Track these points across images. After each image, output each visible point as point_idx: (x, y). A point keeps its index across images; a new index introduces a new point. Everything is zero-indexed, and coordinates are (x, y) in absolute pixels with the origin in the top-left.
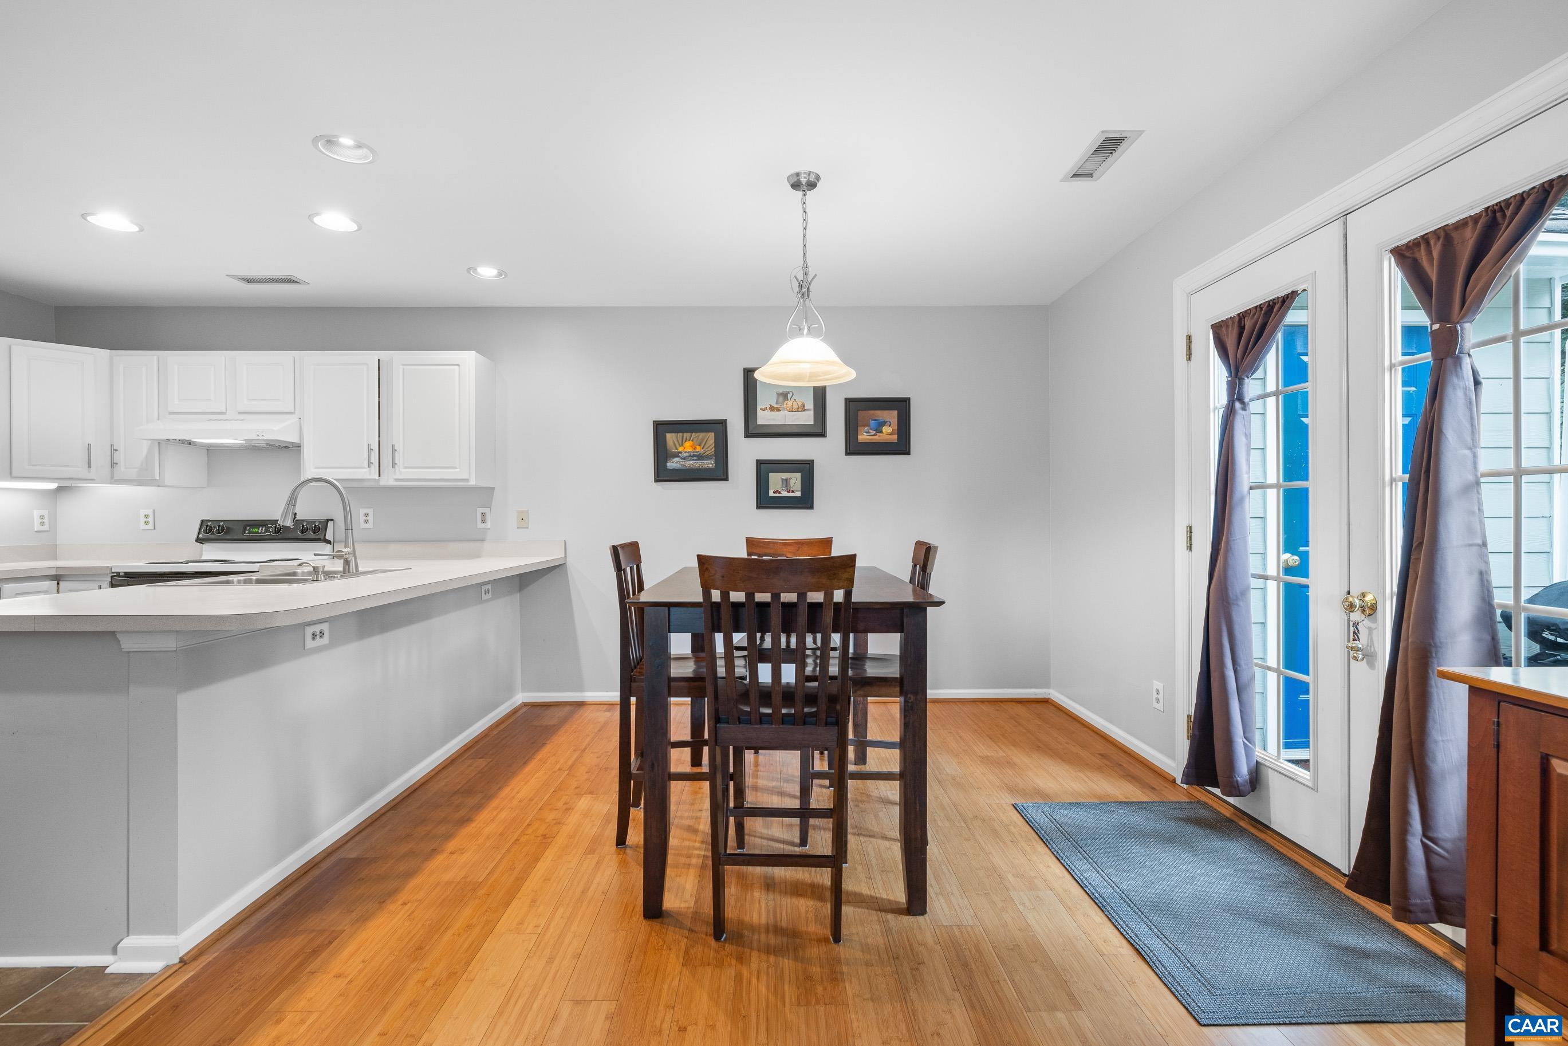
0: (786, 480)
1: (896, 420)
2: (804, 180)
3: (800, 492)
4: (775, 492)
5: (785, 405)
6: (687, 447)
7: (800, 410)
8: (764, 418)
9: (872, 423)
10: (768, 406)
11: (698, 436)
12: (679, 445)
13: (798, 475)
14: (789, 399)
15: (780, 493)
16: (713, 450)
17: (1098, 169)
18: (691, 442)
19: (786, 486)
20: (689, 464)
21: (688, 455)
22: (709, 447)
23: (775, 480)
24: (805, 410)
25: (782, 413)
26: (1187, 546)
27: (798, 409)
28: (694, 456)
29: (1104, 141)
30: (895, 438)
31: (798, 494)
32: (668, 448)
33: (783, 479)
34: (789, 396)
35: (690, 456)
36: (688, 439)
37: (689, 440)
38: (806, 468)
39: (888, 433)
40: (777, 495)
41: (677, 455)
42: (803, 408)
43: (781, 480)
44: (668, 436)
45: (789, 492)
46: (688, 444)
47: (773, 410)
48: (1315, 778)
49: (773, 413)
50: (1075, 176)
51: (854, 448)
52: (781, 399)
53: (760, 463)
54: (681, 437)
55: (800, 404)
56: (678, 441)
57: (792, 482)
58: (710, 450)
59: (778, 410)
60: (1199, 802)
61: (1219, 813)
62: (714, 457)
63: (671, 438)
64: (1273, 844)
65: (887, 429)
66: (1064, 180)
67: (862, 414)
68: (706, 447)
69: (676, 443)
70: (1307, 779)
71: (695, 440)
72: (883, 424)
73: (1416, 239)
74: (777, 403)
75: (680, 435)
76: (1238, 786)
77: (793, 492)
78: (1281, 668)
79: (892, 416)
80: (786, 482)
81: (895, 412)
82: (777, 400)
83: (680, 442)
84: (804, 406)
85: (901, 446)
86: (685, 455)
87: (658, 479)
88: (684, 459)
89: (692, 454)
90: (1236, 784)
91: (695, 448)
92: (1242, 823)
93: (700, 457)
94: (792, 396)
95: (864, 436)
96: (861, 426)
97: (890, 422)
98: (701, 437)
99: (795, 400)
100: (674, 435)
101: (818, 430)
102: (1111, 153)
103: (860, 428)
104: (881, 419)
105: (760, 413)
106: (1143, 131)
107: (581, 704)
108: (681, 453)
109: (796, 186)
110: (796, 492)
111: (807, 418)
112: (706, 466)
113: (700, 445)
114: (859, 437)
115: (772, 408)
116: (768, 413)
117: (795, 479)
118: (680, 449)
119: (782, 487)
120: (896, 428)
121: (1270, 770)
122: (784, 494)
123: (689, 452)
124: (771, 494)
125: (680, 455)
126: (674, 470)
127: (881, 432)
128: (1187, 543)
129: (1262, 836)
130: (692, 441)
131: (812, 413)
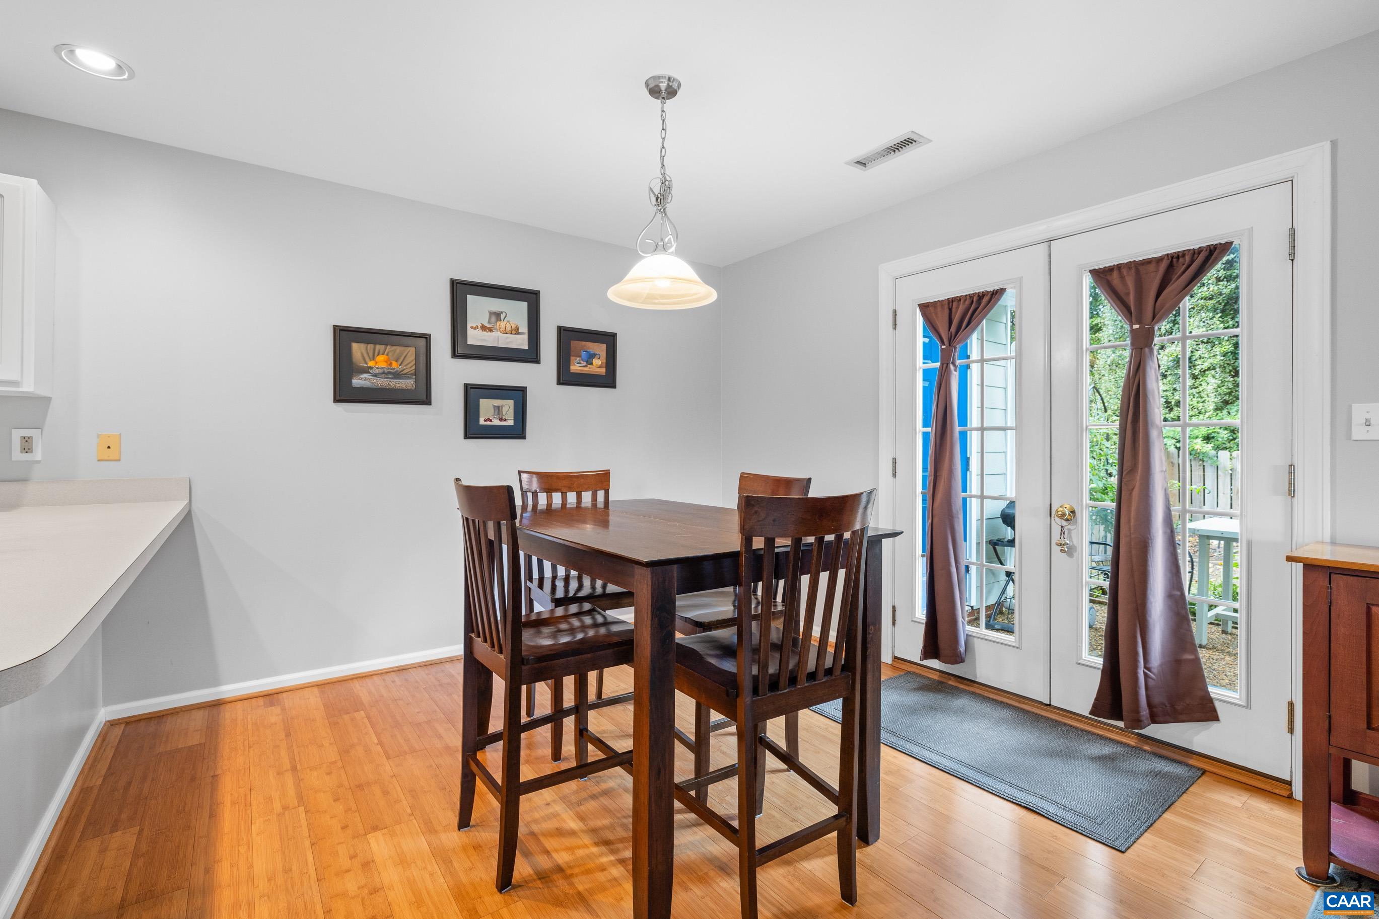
0: (498, 407)
1: (605, 353)
2: (663, 86)
3: (513, 421)
4: (485, 420)
5: (498, 326)
6: (381, 362)
7: (514, 332)
8: (475, 337)
9: (583, 354)
10: (479, 325)
11: (395, 350)
12: (370, 358)
13: (511, 403)
14: (502, 320)
15: (491, 421)
16: (414, 368)
17: (873, 162)
18: (385, 356)
19: (499, 414)
20: (381, 382)
21: (381, 371)
22: (408, 364)
23: (486, 406)
24: (519, 334)
25: (496, 334)
26: (893, 474)
27: (512, 331)
28: (389, 373)
29: (905, 140)
30: (603, 371)
31: (511, 423)
32: (354, 360)
33: (494, 406)
34: (503, 316)
35: (384, 373)
36: (381, 352)
37: (383, 354)
38: (518, 394)
39: (597, 366)
40: (488, 423)
41: (366, 370)
42: (516, 331)
43: (492, 407)
44: (355, 346)
45: (501, 420)
46: (381, 358)
47: (485, 330)
48: (1020, 639)
49: (485, 333)
50: (858, 162)
51: (565, 378)
52: (493, 319)
53: (468, 388)
54: (372, 350)
55: (514, 326)
56: (368, 354)
57: (505, 410)
58: (411, 368)
59: (491, 330)
60: (909, 672)
61: (931, 679)
62: (414, 377)
63: (358, 349)
64: (983, 694)
65: (597, 362)
66: (848, 163)
67: (574, 344)
68: (405, 363)
69: (365, 355)
70: (1013, 642)
71: (390, 354)
72: (593, 356)
73: (1110, 266)
74: (489, 322)
75: (371, 346)
76: (961, 655)
77: (505, 420)
78: (984, 562)
79: (600, 349)
80: (498, 409)
81: (604, 346)
82: (490, 319)
83: (371, 355)
84: (517, 329)
85: (608, 380)
86: (377, 371)
87: (339, 398)
88: (375, 375)
89: (386, 371)
90: (959, 654)
91: (391, 364)
92: (950, 683)
93: (397, 375)
94: (506, 316)
95: (576, 367)
96: (573, 356)
97: (599, 355)
98: (398, 351)
99: (508, 321)
100: (362, 346)
101: (531, 355)
102: (894, 151)
103: (572, 358)
104: (592, 351)
105: (470, 332)
106: (931, 141)
107: (216, 705)
108: (372, 368)
109: (654, 92)
110: (509, 421)
111: (521, 342)
112: (404, 386)
113: (396, 361)
114: (572, 367)
115: (484, 328)
116: (479, 332)
117: (508, 406)
118: (371, 364)
119: (494, 414)
120: (605, 361)
121: (975, 639)
122: (496, 422)
123: (382, 368)
124: (482, 422)
125: (371, 371)
126: (362, 389)
127: (591, 364)
128: (893, 471)
129: (971, 689)
130: (387, 355)
131: (526, 336)
